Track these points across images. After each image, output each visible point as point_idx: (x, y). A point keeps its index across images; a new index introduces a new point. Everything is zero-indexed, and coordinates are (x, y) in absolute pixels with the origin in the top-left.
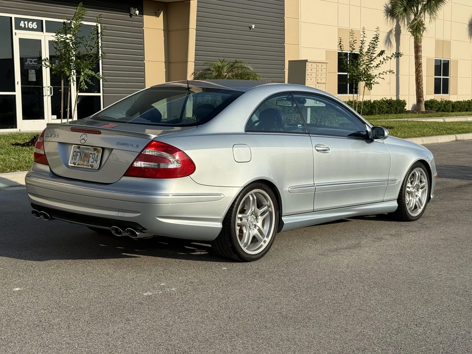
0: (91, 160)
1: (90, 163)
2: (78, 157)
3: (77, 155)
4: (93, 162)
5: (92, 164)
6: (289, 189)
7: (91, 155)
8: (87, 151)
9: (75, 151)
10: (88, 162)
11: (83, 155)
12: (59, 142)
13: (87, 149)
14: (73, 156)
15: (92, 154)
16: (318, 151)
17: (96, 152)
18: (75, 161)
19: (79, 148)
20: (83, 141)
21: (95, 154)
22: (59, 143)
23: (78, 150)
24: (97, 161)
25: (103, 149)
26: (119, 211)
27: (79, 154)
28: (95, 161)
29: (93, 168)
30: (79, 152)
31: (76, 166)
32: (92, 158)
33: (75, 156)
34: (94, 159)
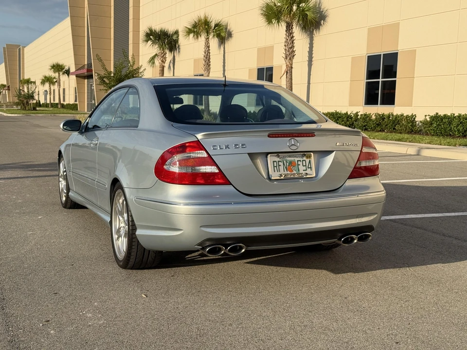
0: (302, 168)
1: (301, 171)
2: (282, 168)
3: (279, 166)
4: (306, 170)
5: (306, 172)
7: (299, 163)
8: (292, 159)
10: (299, 170)
11: (288, 164)
12: (248, 154)
13: (290, 157)
14: (274, 167)
15: (300, 161)
17: (305, 158)
19: (278, 156)
20: (294, 148)
21: (305, 160)
23: (278, 159)
24: (311, 168)
26: (358, 217)
27: (281, 164)
28: (308, 168)
29: (308, 176)
30: (281, 161)
31: (282, 178)
32: (303, 166)
33: (276, 167)
34: (306, 166)
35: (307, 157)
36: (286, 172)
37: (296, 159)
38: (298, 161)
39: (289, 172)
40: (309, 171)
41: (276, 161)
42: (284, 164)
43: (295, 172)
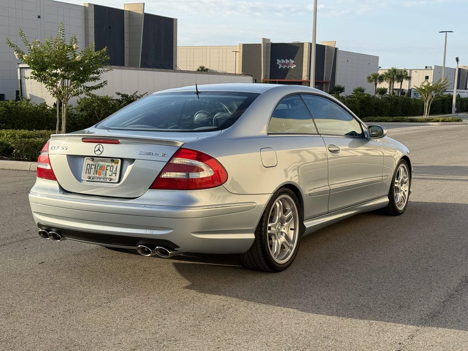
0: (109, 173)
1: (108, 176)
2: (93, 170)
4: (111, 175)
5: (110, 177)
6: (310, 192)
7: (109, 168)
8: (104, 163)
9: (88, 164)
10: (106, 175)
11: (99, 168)
13: (102, 161)
14: (87, 169)
15: (109, 166)
16: (331, 151)
17: (113, 164)
18: (89, 175)
19: (93, 160)
20: (98, 153)
21: (113, 166)
22: (68, 155)
23: (92, 163)
24: (116, 174)
25: (122, 159)
26: (147, 228)
27: (93, 167)
28: (114, 173)
29: (112, 181)
30: (94, 165)
31: (90, 180)
32: (110, 171)
33: (89, 169)
34: (112, 171)
35: (116, 163)
36: (95, 175)
37: (107, 164)
38: (107, 166)
39: (98, 176)
40: (113, 177)
41: (89, 164)
42: (95, 168)
43: (102, 176)
